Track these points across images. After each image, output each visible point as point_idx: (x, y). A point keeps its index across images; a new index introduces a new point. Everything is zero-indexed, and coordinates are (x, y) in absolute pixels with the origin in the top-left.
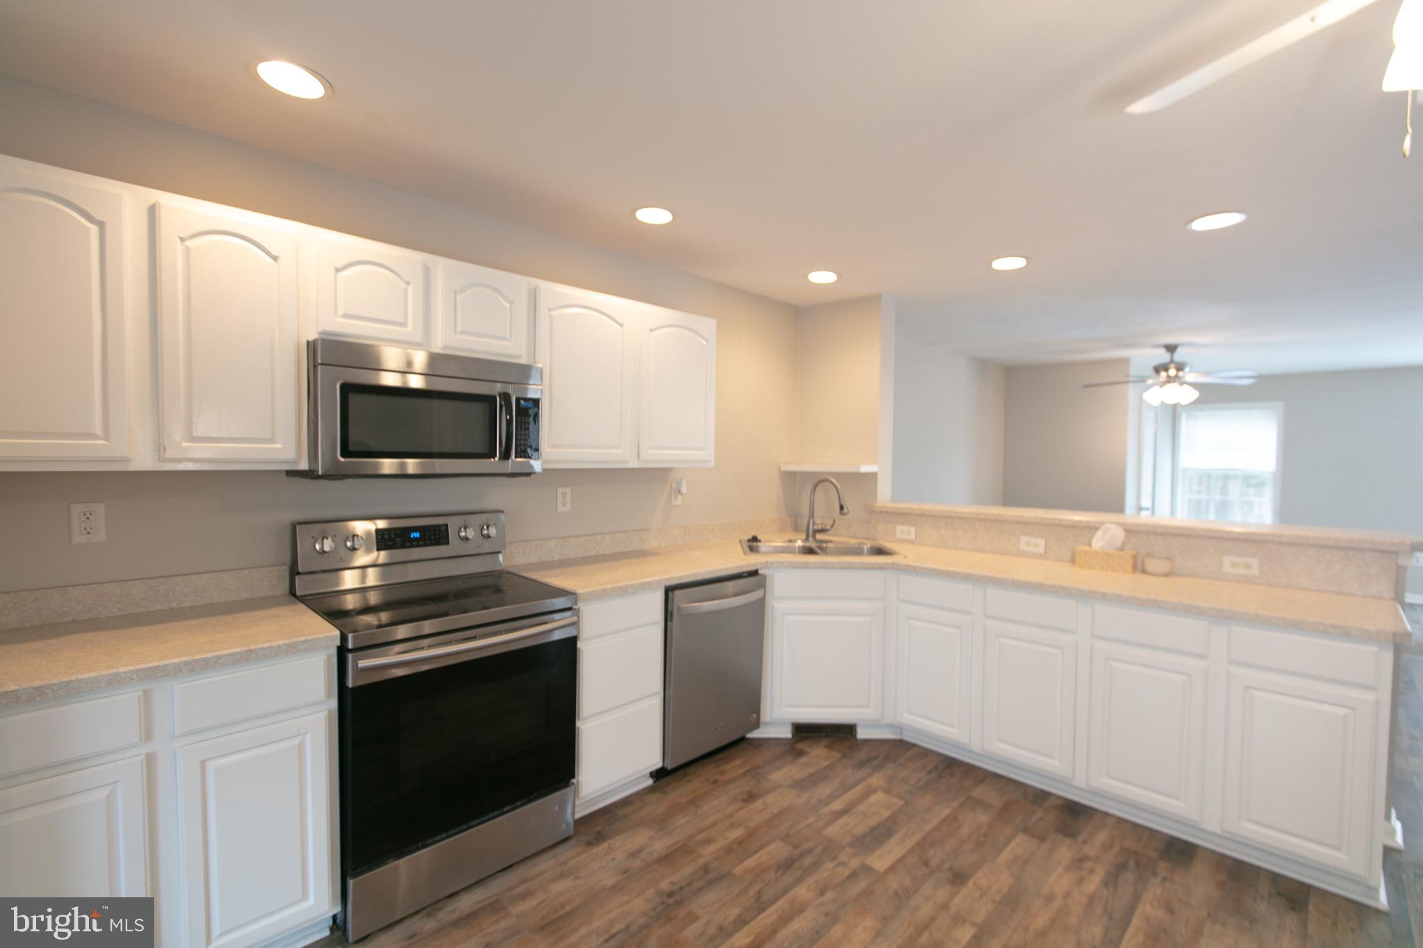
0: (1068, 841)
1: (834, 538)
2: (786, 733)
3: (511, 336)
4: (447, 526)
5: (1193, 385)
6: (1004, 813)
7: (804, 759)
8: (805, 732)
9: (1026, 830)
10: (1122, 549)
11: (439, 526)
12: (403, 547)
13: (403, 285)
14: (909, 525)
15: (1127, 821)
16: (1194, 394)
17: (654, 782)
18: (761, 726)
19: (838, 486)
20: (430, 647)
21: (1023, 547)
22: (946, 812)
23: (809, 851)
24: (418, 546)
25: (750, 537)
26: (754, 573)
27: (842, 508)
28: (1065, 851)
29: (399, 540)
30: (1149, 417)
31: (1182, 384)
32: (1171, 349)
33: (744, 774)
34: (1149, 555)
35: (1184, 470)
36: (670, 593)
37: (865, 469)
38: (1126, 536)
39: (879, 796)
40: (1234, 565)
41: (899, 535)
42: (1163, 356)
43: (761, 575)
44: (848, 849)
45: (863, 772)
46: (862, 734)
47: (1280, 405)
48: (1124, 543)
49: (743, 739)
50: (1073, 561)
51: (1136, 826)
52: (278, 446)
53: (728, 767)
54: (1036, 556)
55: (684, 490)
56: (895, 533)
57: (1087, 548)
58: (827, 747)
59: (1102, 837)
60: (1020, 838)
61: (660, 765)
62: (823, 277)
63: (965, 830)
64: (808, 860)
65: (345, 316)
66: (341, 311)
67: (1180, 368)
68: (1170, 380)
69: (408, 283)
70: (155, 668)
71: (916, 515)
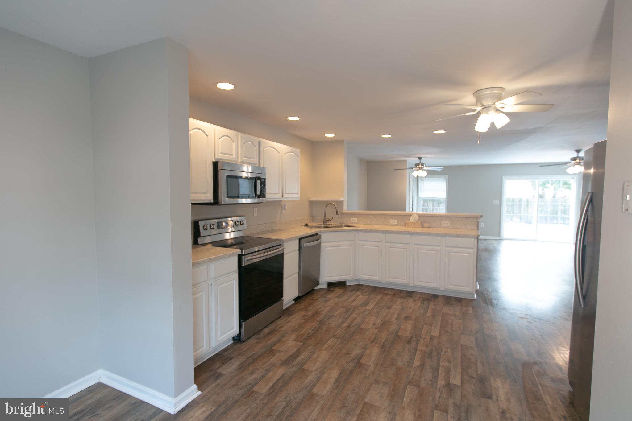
0: (411, 298)
1: (332, 223)
2: (325, 286)
5: (426, 170)
6: (394, 295)
7: (335, 292)
8: (332, 285)
9: (400, 298)
10: (418, 221)
14: (355, 218)
15: (422, 293)
16: (426, 174)
17: (295, 302)
18: (320, 284)
19: (335, 205)
20: (263, 253)
21: (391, 222)
22: (380, 297)
23: (350, 309)
25: (305, 224)
26: (317, 234)
27: (337, 213)
28: (411, 300)
30: (411, 179)
31: (423, 170)
32: (420, 158)
33: (320, 297)
34: (424, 222)
35: (420, 198)
36: (300, 240)
37: (341, 200)
38: (419, 217)
39: (361, 296)
40: (444, 224)
41: (351, 222)
42: (418, 161)
43: (319, 235)
44: (360, 307)
45: (353, 292)
46: (348, 284)
47: (447, 176)
48: (418, 219)
49: (313, 290)
50: (406, 226)
51: (425, 293)
52: (208, 195)
53: (314, 296)
54: (394, 225)
55: (286, 208)
56: (350, 221)
57: (409, 222)
58: (339, 288)
59: (418, 296)
60: (400, 299)
61: (298, 296)
62: (330, 135)
63: (386, 300)
64: (351, 310)
65: (221, 153)
66: (220, 151)
67: (422, 165)
68: (420, 169)
69: (233, 142)
70: (211, 258)
71: (357, 214)
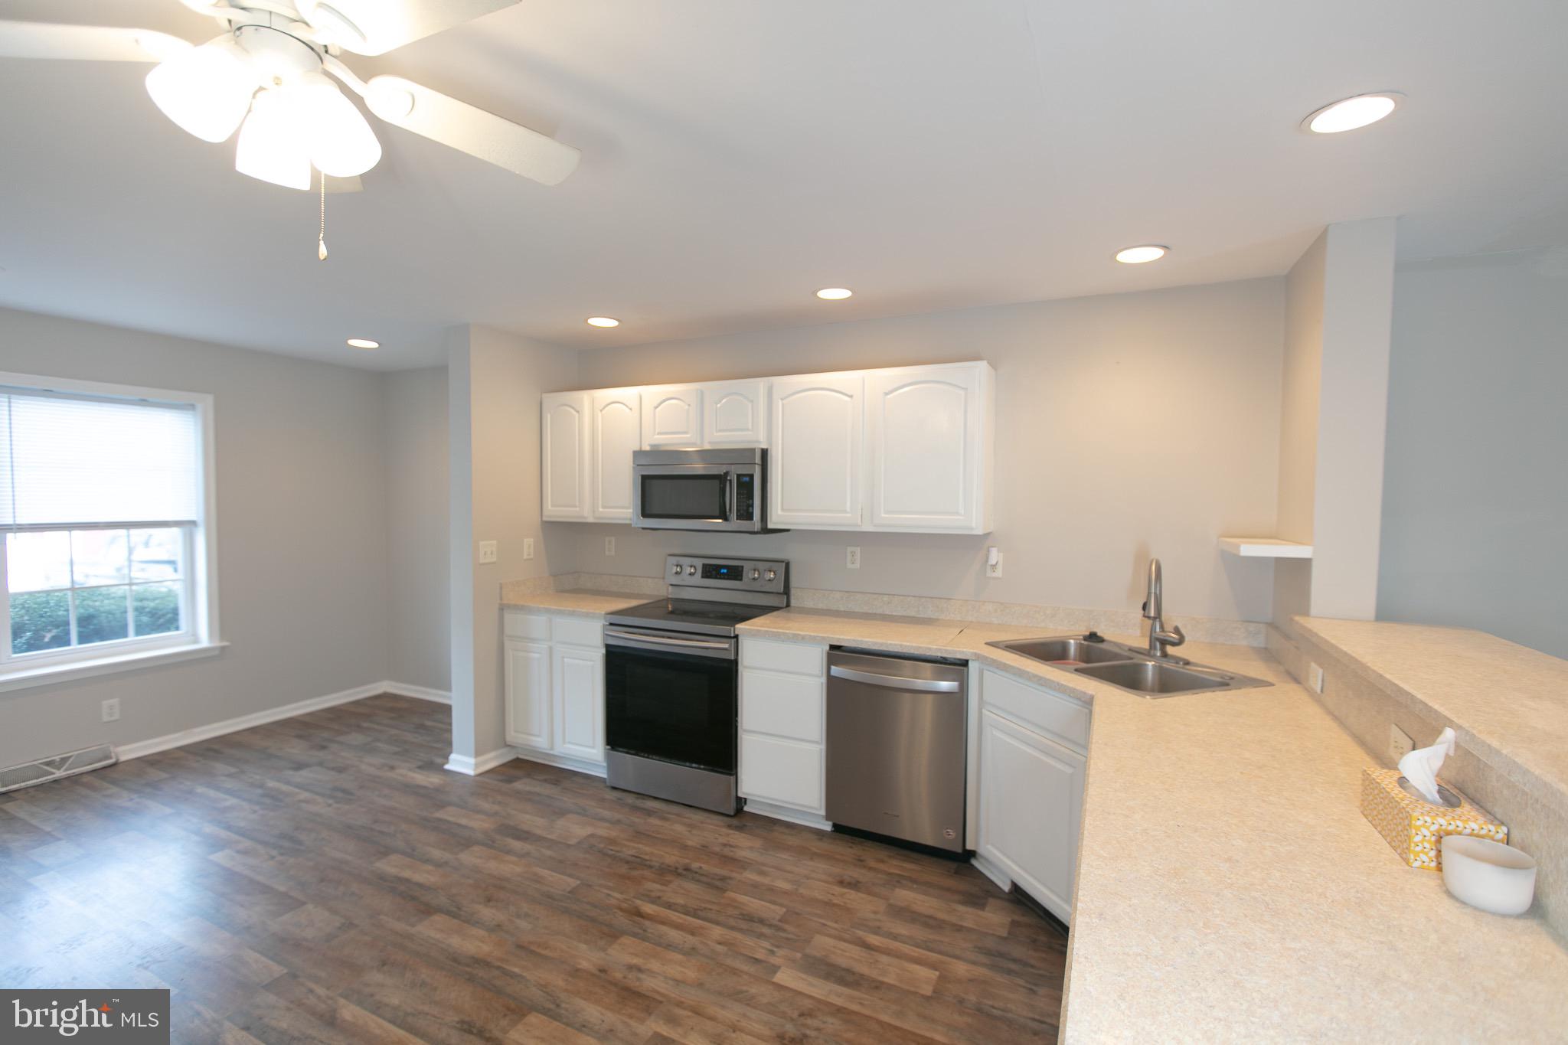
2: (1006, 884)
3: (753, 426)
4: (742, 567)
11: (738, 566)
12: (716, 578)
13: (687, 407)
14: (1319, 664)
17: (832, 831)
24: (724, 579)
29: (714, 572)
41: (1311, 681)
56: (1310, 676)
66: (657, 431)
69: (689, 405)
